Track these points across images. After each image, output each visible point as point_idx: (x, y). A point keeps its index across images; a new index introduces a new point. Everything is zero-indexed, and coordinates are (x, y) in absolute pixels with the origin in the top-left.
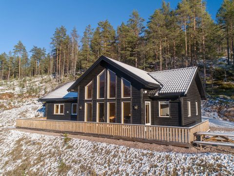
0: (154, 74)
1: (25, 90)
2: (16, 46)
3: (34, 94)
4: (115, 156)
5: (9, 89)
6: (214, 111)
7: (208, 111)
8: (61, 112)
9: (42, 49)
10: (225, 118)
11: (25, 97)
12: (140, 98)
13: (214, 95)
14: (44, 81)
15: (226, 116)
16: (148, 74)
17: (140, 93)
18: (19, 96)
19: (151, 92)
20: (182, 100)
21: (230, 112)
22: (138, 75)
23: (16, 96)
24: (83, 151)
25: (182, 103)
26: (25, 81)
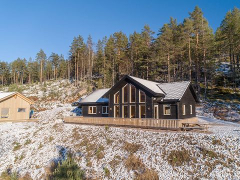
0: (161, 85)
1: (47, 93)
2: (38, 54)
3: (56, 97)
4: (137, 135)
5: (33, 93)
6: (211, 112)
7: (207, 112)
8: (94, 112)
9: (60, 55)
10: (219, 117)
11: (48, 100)
12: (151, 102)
13: (212, 98)
14: (62, 85)
15: (219, 116)
16: (157, 85)
17: (151, 100)
18: (43, 99)
19: (158, 99)
20: (178, 104)
21: (222, 112)
22: (150, 88)
23: (40, 99)
24: (119, 133)
25: (178, 106)
26: (45, 85)
